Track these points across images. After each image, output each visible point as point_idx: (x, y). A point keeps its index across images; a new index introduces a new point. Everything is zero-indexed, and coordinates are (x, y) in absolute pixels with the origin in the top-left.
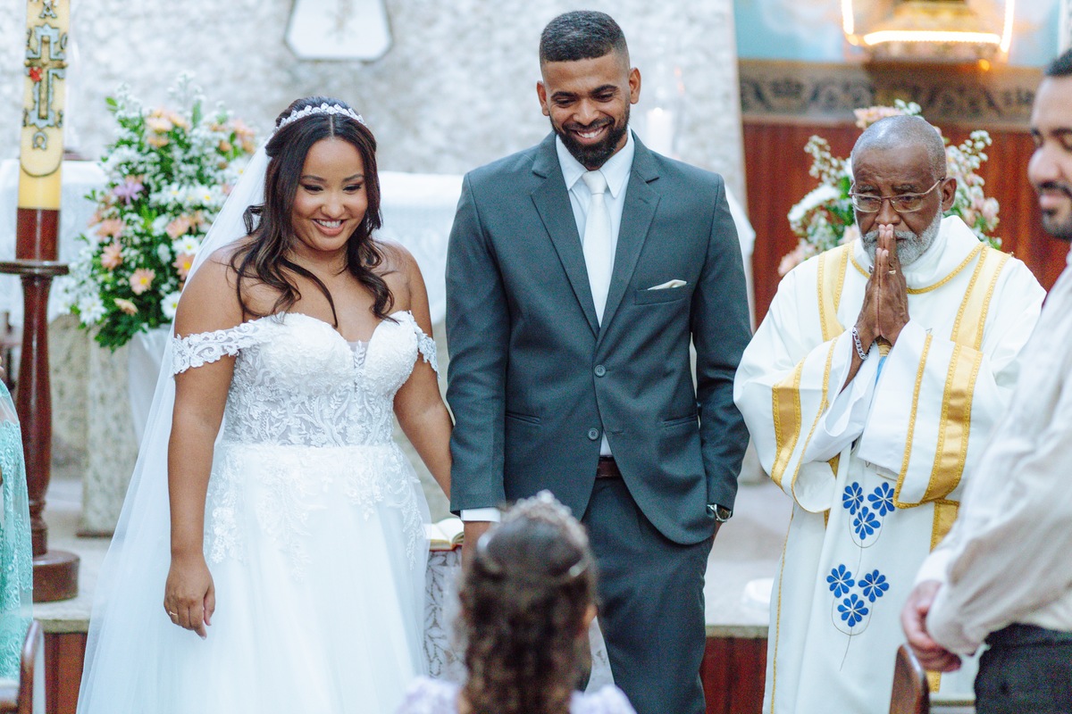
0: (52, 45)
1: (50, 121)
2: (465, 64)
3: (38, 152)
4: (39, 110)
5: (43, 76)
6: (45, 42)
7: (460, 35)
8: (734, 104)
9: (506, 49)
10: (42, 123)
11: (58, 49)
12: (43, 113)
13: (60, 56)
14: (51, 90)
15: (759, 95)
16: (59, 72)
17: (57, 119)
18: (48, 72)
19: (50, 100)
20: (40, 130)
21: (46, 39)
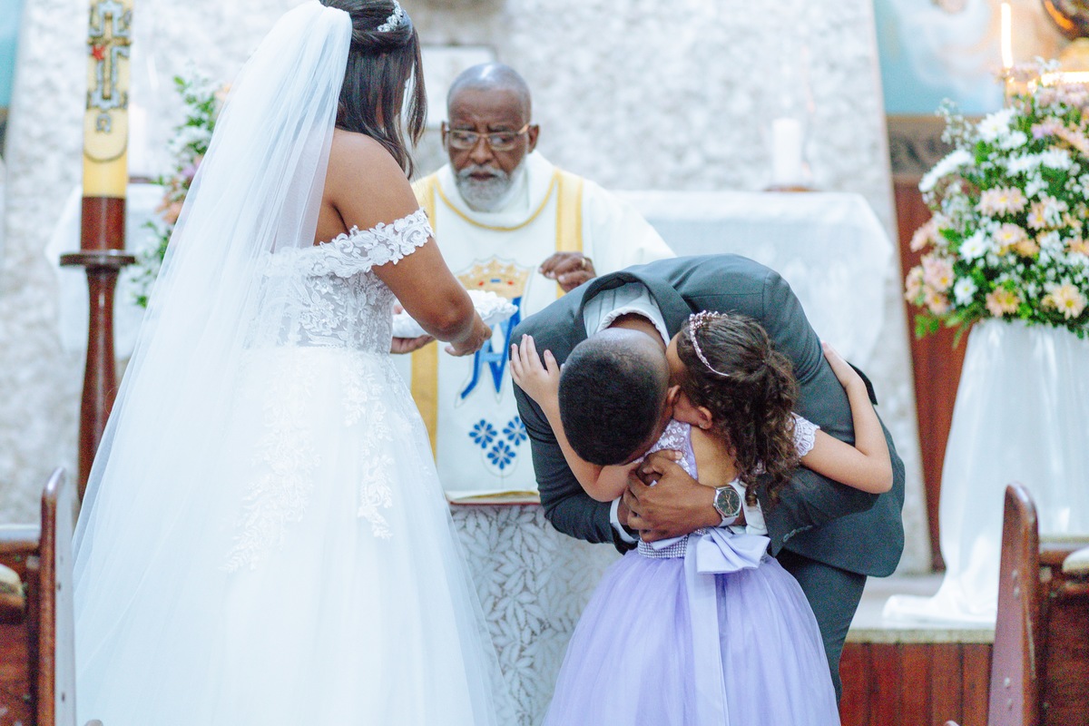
0: (115, 21)
1: (114, 102)
2: (585, 126)
3: (103, 136)
4: (103, 90)
5: (106, 53)
6: (109, 18)
7: (580, 96)
8: (883, 156)
9: (631, 109)
10: (106, 105)
11: (122, 25)
12: (107, 93)
13: (124, 33)
14: (114, 69)
15: (913, 153)
16: (124, 50)
17: (122, 100)
18: (111, 50)
19: (114, 79)
20: (104, 111)
21: (109, 15)
